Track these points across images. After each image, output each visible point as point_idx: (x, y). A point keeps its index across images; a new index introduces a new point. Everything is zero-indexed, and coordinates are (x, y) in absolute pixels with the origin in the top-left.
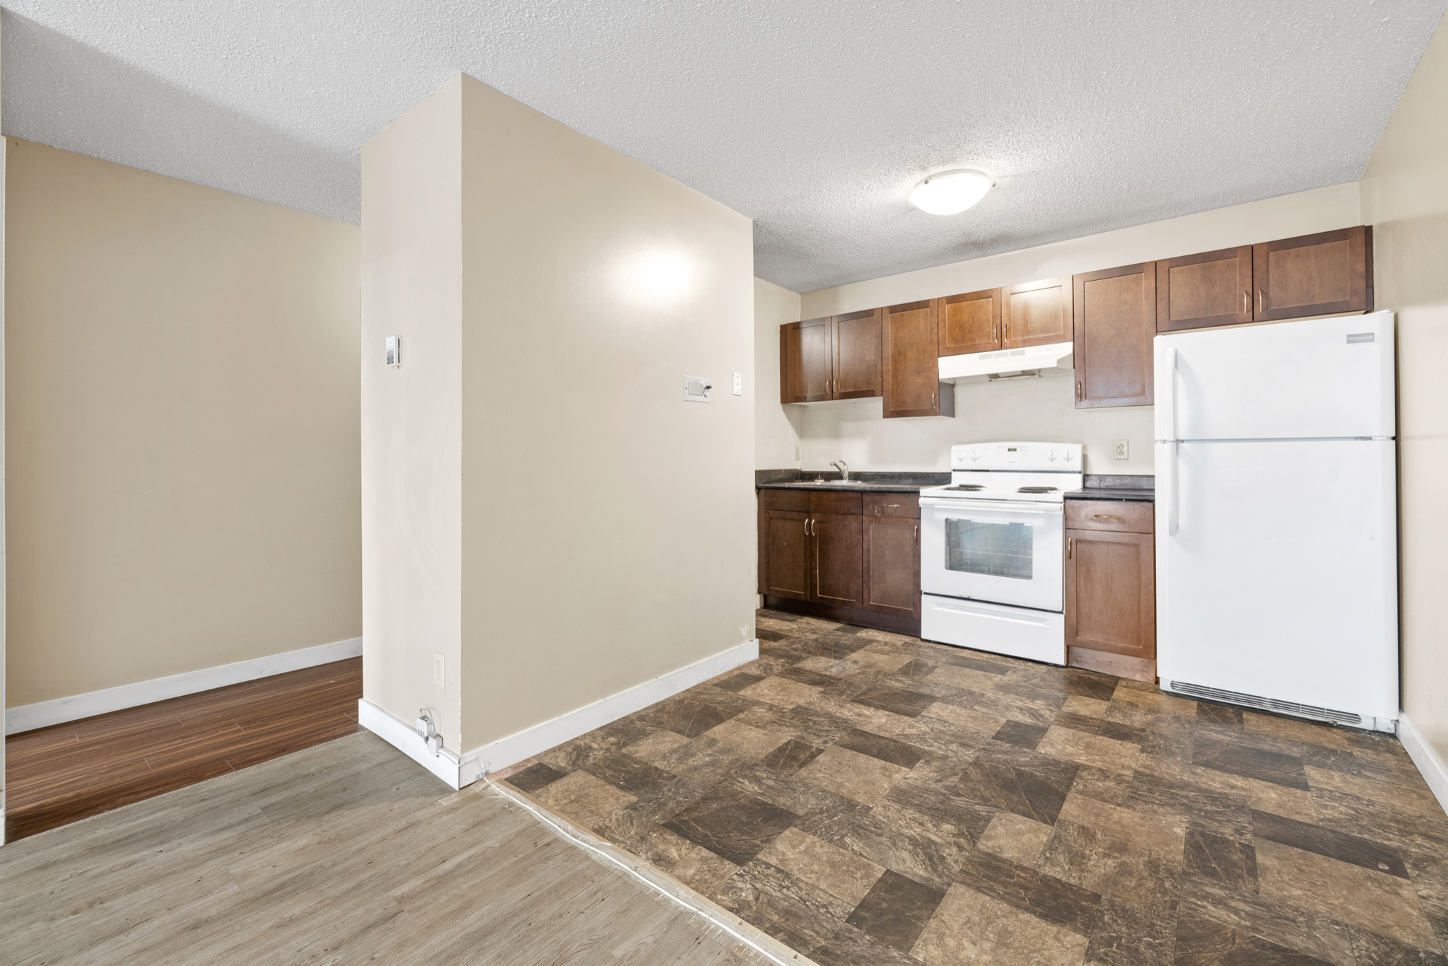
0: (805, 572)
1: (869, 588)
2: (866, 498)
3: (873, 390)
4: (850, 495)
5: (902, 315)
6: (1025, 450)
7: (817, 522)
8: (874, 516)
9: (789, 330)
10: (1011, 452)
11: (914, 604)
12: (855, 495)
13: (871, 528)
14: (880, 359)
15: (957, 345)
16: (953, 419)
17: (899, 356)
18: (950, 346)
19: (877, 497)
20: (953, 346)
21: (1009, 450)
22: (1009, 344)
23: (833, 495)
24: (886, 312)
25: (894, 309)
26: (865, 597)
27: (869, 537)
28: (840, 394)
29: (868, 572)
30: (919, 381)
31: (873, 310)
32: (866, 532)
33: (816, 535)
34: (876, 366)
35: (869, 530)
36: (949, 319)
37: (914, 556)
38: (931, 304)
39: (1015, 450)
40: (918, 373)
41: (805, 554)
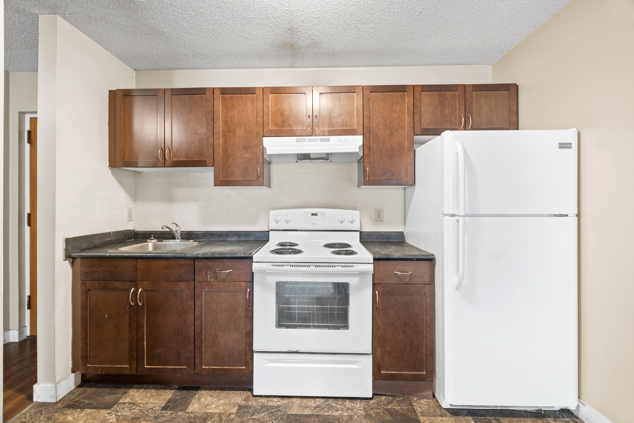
0: (131, 344)
1: (201, 353)
2: (199, 264)
3: (205, 161)
4: (182, 262)
5: (231, 97)
6: (323, 215)
7: (145, 290)
8: (207, 281)
9: (119, 96)
10: (313, 216)
11: (246, 363)
12: (187, 262)
13: (204, 293)
14: (212, 134)
15: (278, 129)
16: (269, 189)
17: (228, 132)
18: (272, 129)
19: (210, 263)
20: (275, 128)
21: (312, 214)
22: (318, 132)
23: (163, 263)
24: (217, 93)
25: (224, 91)
26: (197, 362)
27: (201, 303)
28: (173, 162)
29: (200, 338)
30: (247, 156)
31: (205, 89)
32: (198, 297)
33: (143, 305)
34: (208, 139)
35: (202, 295)
36: (272, 107)
37: (246, 317)
38: (257, 91)
39: (316, 215)
40: (246, 149)
41: (130, 325)
